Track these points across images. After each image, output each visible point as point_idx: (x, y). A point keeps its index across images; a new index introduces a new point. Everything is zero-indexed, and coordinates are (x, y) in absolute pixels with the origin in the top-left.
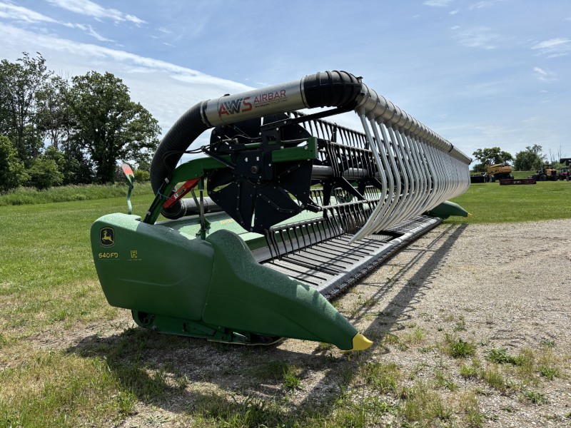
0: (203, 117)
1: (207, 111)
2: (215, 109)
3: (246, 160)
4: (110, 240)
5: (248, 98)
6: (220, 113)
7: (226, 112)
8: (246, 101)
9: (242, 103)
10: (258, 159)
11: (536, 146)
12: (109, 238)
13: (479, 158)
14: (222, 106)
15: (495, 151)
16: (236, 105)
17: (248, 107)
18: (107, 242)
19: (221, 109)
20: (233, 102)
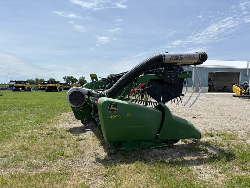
0: (163, 59)
1: (165, 58)
2: (169, 57)
3: (169, 76)
4: (115, 109)
5: (182, 56)
6: (171, 59)
7: (173, 59)
8: (181, 57)
9: (180, 57)
10: (173, 76)
11: (83, 77)
12: (115, 108)
13: (65, 80)
14: (172, 57)
15: (72, 77)
16: (177, 57)
17: (182, 58)
18: (114, 110)
19: (171, 58)
20: (176, 56)
